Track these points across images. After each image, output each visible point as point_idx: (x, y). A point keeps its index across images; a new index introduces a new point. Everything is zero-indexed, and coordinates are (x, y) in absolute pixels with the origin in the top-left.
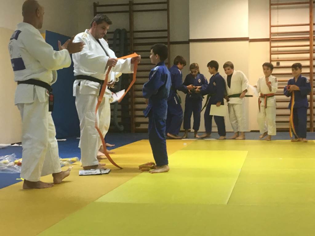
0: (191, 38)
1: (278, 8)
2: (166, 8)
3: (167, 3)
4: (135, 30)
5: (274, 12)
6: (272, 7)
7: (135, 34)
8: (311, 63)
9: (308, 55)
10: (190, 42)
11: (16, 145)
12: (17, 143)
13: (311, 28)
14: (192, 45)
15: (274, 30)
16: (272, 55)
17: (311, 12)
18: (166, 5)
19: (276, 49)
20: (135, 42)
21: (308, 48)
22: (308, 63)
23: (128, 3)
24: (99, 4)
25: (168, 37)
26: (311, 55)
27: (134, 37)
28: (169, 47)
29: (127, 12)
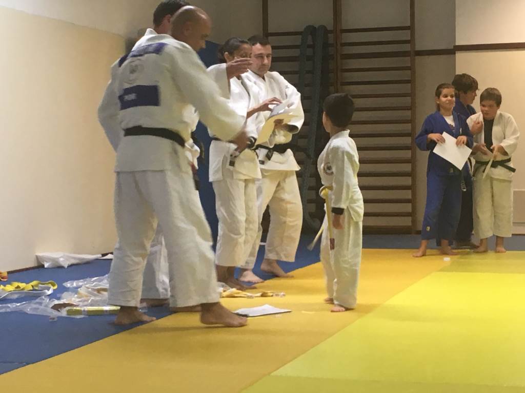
0: (457, 44)
4: (343, 28)
7: (344, 35)
10: (456, 52)
11: (109, 256)
14: (459, 56)
20: (345, 52)
25: (411, 41)
27: (343, 42)
28: (413, 62)
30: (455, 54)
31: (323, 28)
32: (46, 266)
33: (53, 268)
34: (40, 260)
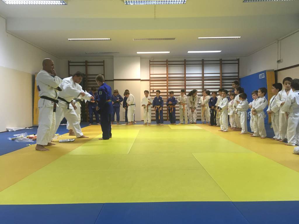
0: (115, 79)
1: (153, 67)
2: (103, 64)
3: (104, 62)
4: (88, 74)
5: (152, 68)
6: (150, 66)
7: (88, 76)
8: (167, 91)
9: (166, 87)
11: (28, 128)
12: (28, 127)
13: (167, 76)
14: (115, 81)
15: (152, 76)
16: (151, 87)
17: (167, 69)
18: (103, 63)
19: (152, 84)
20: (89, 80)
21: (166, 84)
22: (166, 91)
23: (85, 61)
24: (71, 61)
26: (167, 87)
27: (88, 77)
29: (85, 65)
31: (83, 74)
32: (9, 131)
33: (11, 131)
34: (8, 129)
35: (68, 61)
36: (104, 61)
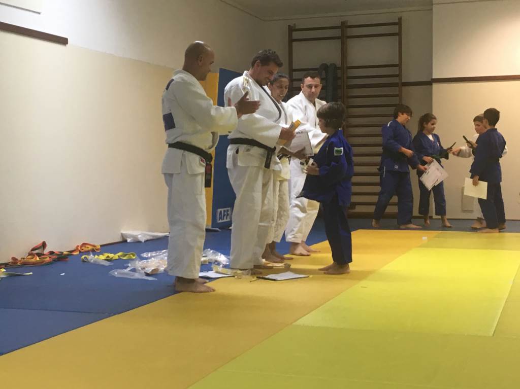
0: (433, 78)
2: (397, 32)
3: (399, 23)
4: (348, 66)
7: (349, 70)
10: (433, 84)
14: (435, 86)
18: (397, 27)
20: (349, 84)
23: (340, 25)
24: (297, 28)
25: (399, 76)
27: (349, 75)
28: (401, 91)
29: (338, 38)
30: (432, 85)
32: (129, 240)
33: (134, 243)
34: (124, 236)
35: (289, 26)
36: (400, 19)
